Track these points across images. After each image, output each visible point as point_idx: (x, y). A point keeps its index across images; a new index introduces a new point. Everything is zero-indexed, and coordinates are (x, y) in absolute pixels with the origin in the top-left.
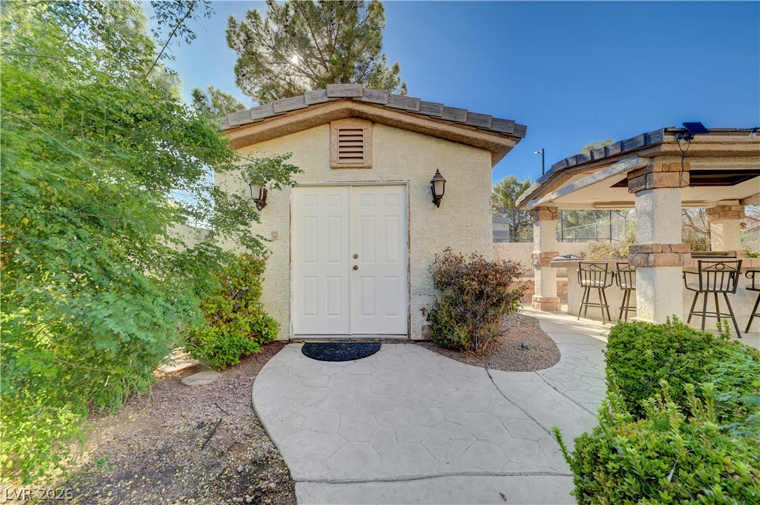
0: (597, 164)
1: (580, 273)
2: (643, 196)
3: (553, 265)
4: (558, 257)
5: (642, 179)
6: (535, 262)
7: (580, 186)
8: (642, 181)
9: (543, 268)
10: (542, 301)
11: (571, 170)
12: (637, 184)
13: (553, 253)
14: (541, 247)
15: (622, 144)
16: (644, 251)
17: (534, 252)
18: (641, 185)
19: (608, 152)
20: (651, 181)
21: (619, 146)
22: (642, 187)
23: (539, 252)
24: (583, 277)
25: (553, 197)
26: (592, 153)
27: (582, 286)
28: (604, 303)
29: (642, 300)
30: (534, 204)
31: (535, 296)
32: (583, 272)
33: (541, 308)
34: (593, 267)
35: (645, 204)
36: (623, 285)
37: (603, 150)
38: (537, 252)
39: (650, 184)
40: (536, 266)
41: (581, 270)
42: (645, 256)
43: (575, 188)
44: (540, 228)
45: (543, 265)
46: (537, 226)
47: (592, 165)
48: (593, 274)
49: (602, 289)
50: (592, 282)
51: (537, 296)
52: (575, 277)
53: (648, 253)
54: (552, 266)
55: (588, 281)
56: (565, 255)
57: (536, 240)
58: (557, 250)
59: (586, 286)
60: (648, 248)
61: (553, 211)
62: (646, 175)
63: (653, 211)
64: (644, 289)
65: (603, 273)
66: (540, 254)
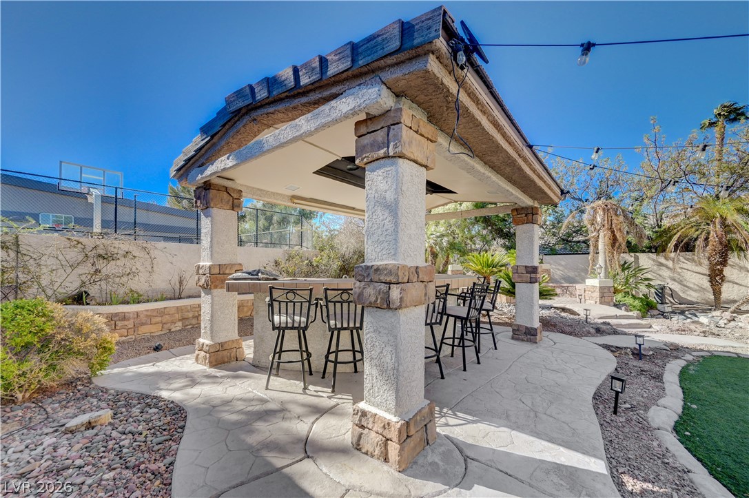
0: (304, 100)
1: (271, 305)
2: (380, 172)
3: (230, 288)
4: (239, 274)
5: (380, 136)
6: (202, 281)
7: (275, 144)
8: (380, 139)
9: (216, 292)
10: (212, 350)
11: (259, 112)
12: (372, 145)
13: (232, 265)
14: (212, 255)
15: (355, 49)
16: (382, 278)
17: (201, 264)
18: (380, 148)
19: (327, 67)
20: (398, 138)
21: (348, 52)
22: (382, 152)
23: (208, 264)
24: (276, 309)
25: (230, 163)
26: (296, 71)
27: (274, 328)
28: (304, 349)
29: (375, 372)
30: (200, 176)
31: (201, 340)
32: (276, 305)
33: (210, 362)
34: (291, 296)
35: (383, 186)
36: (332, 322)
37: (317, 64)
38: (206, 263)
39: (395, 147)
40: (203, 287)
41: (272, 300)
42: (383, 287)
43: (266, 147)
44: (211, 221)
45: (216, 287)
46: (207, 217)
47: (297, 102)
48: (290, 305)
49: (302, 330)
50: (289, 320)
51: (204, 340)
52: (264, 310)
53: (390, 283)
54: (228, 290)
55: (283, 318)
56: (250, 270)
57: (205, 241)
58: (239, 261)
59: (279, 328)
60: (390, 273)
61: (235, 196)
62: (389, 127)
63: (397, 201)
64: (378, 350)
65: (306, 305)
66: (210, 267)
